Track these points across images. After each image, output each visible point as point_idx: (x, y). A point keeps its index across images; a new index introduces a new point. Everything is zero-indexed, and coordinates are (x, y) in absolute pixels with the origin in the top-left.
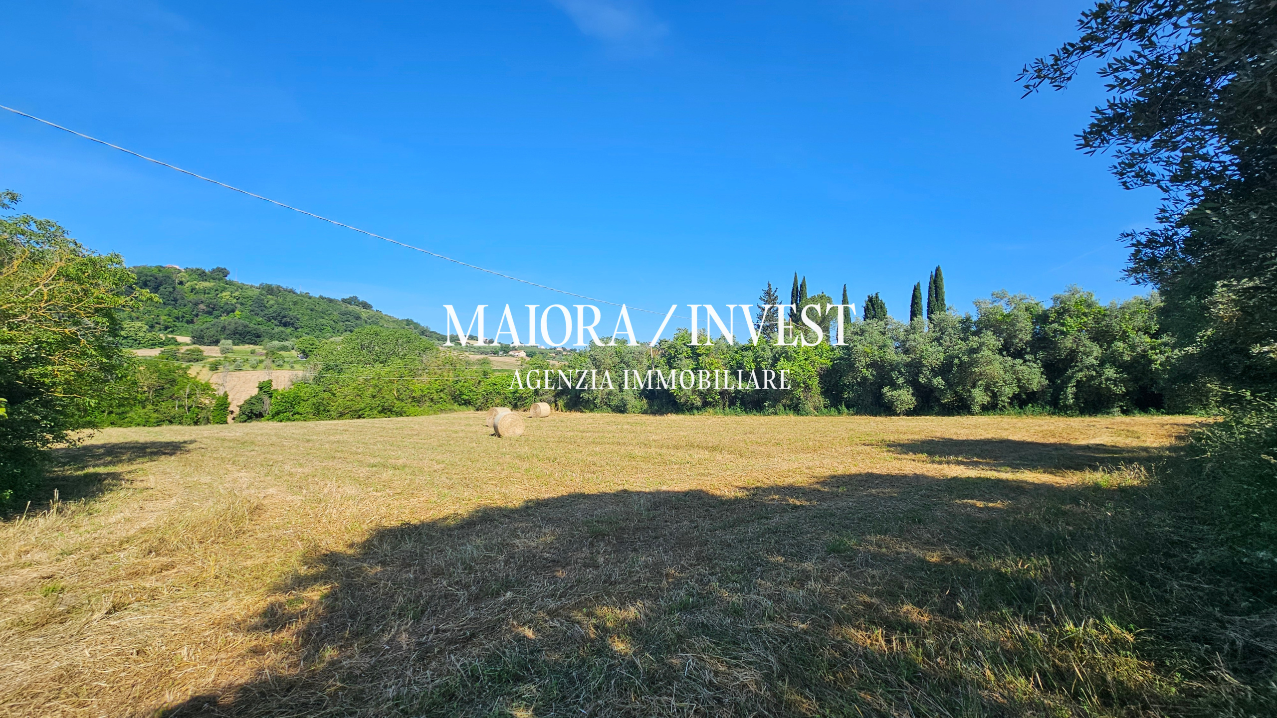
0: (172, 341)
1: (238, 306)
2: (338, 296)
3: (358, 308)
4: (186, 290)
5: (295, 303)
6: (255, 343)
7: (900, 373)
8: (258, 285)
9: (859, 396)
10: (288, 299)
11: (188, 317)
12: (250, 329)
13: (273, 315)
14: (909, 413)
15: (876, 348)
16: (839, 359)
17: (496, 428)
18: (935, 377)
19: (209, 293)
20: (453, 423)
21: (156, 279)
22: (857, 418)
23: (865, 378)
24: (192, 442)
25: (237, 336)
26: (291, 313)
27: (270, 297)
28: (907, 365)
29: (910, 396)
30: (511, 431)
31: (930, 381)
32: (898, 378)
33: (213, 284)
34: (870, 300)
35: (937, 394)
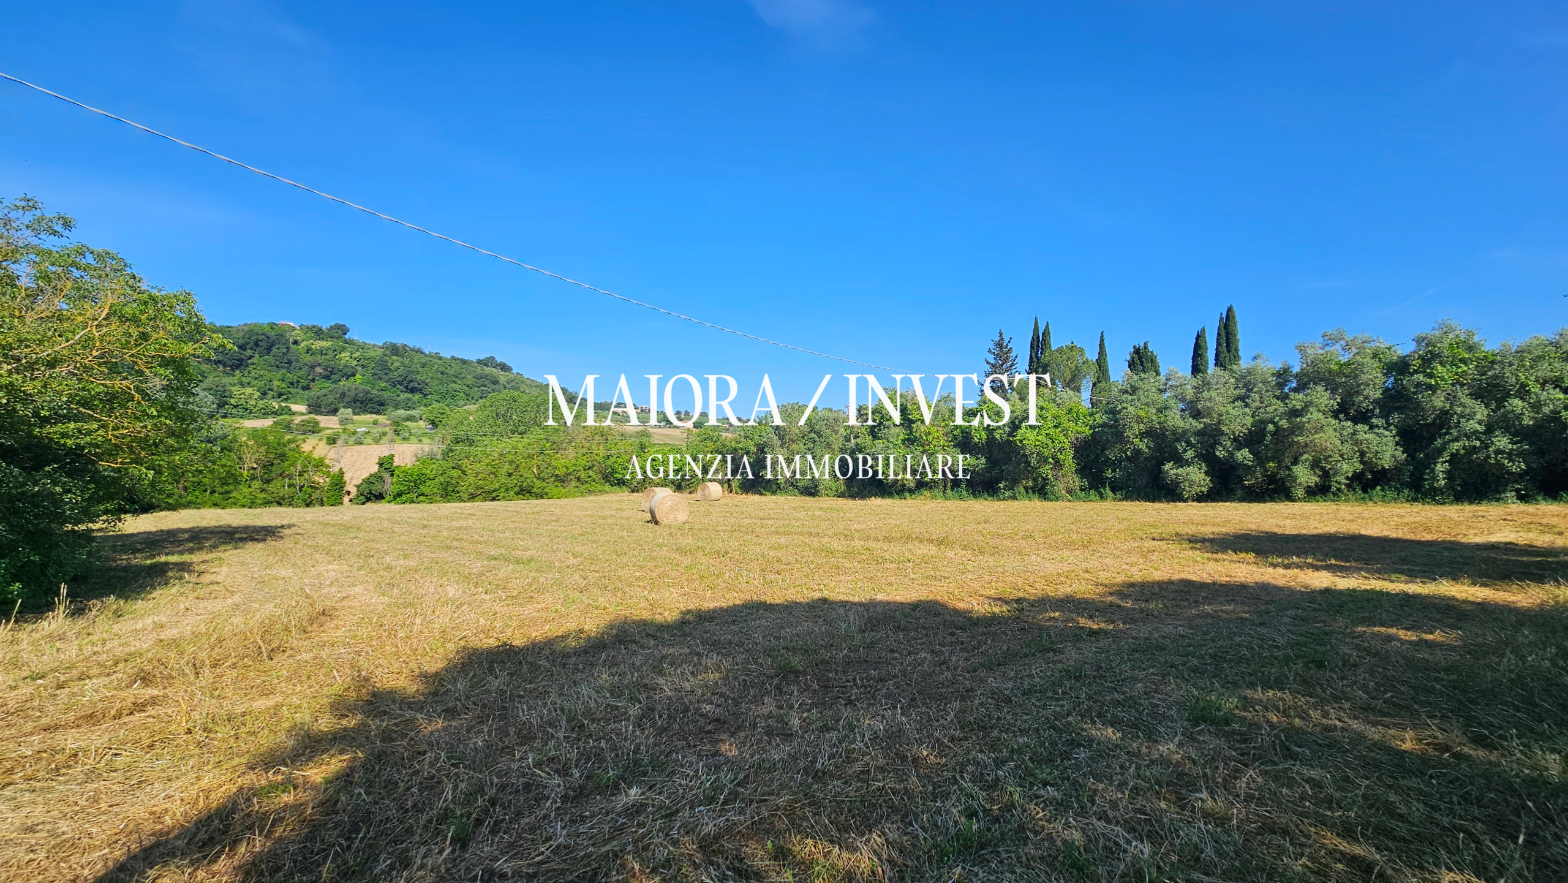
0: (286, 410)
1: (359, 368)
2: (473, 358)
3: (495, 370)
4: (301, 351)
5: (423, 366)
6: (378, 413)
7: (1189, 443)
8: (381, 344)
9: (1130, 474)
10: (415, 361)
11: (303, 382)
12: (372, 396)
13: (399, 379)
14: (1201, 498)
15: (1154, 411)
16: (1101, 426)
17: (652, 512)
18: (1239, 449)
19: (326, 354)
20: (602, 507)
21: (269, 338)
22: (1127, 504)
23: (1137, 452)
24: (290, 526)
25: (358, 404)
26: (419, 377)
27: (395, 358)
28: (1198, 433)
29: (1202, 476)
30: (672, 517)
31: (1231, 454)
32: (1185, 451)
33: (330, 343)
34: (1137, 351)
35: (1241, 472)
